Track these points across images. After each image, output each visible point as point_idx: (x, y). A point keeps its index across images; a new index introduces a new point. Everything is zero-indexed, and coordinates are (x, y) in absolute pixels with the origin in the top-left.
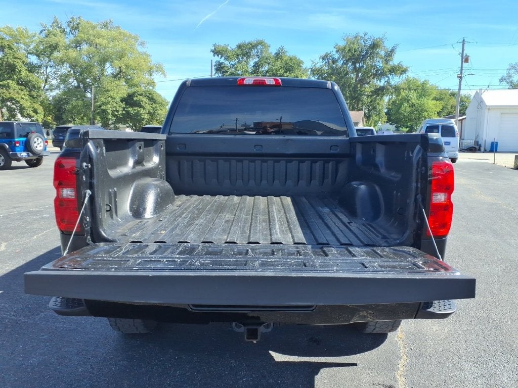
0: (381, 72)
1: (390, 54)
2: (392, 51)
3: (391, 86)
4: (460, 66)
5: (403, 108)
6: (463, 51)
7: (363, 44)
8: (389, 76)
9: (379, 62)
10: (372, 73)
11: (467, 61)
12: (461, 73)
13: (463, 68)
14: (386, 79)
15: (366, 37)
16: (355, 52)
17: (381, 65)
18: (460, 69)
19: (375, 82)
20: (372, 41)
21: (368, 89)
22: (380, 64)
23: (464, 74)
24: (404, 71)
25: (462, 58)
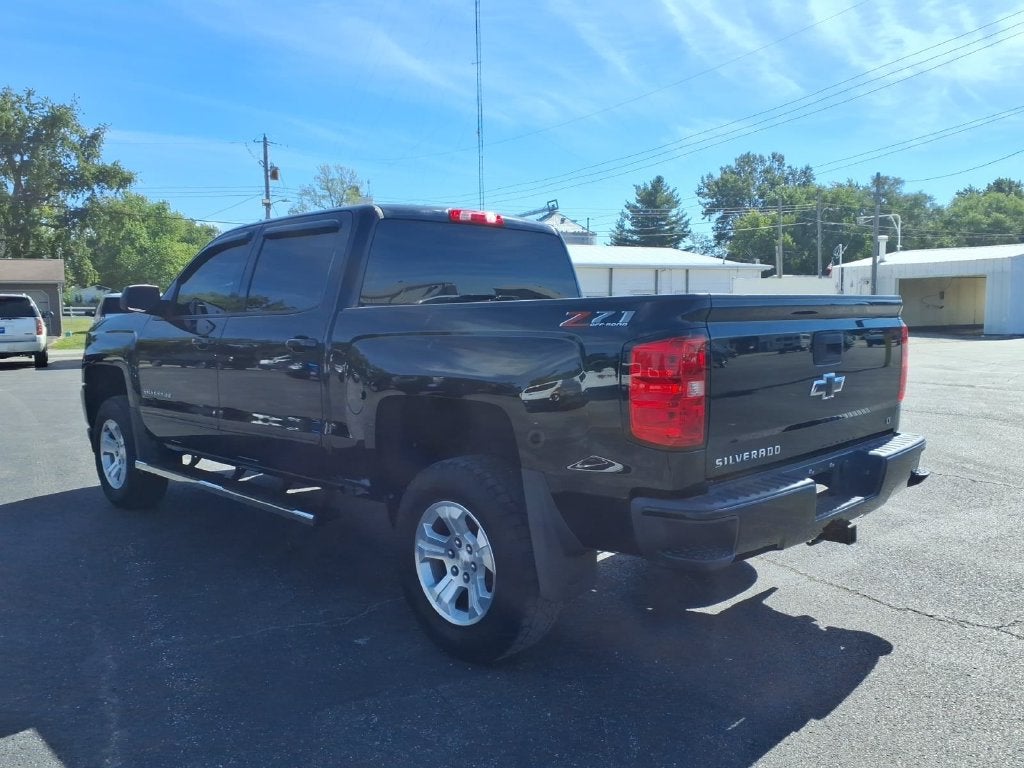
0: (75, 178)
1: (91, 142)
2: (95, 137)
3: (101, 209)
4: (264, 184)
5: (123, 255)
6: (266, 157)
7: (27, 113)
8: (95, 187)
9: (68, 156)
10: (54, 177)
11: (275, 175)
12: (268, 197)
13: (271, 189)
14: (88, 194)
15: (33, 100)
16: (8, 127)
17: (75, 163)
18: (264, 189)
19: (61, 199)
20: (47, 109)
21: (46, 212)
22: (72, 162)
23: (272, 200)
24: (125, 181)
25: (266, 171)
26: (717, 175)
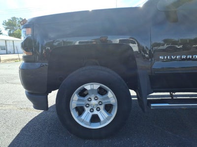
26: (7, 21)
